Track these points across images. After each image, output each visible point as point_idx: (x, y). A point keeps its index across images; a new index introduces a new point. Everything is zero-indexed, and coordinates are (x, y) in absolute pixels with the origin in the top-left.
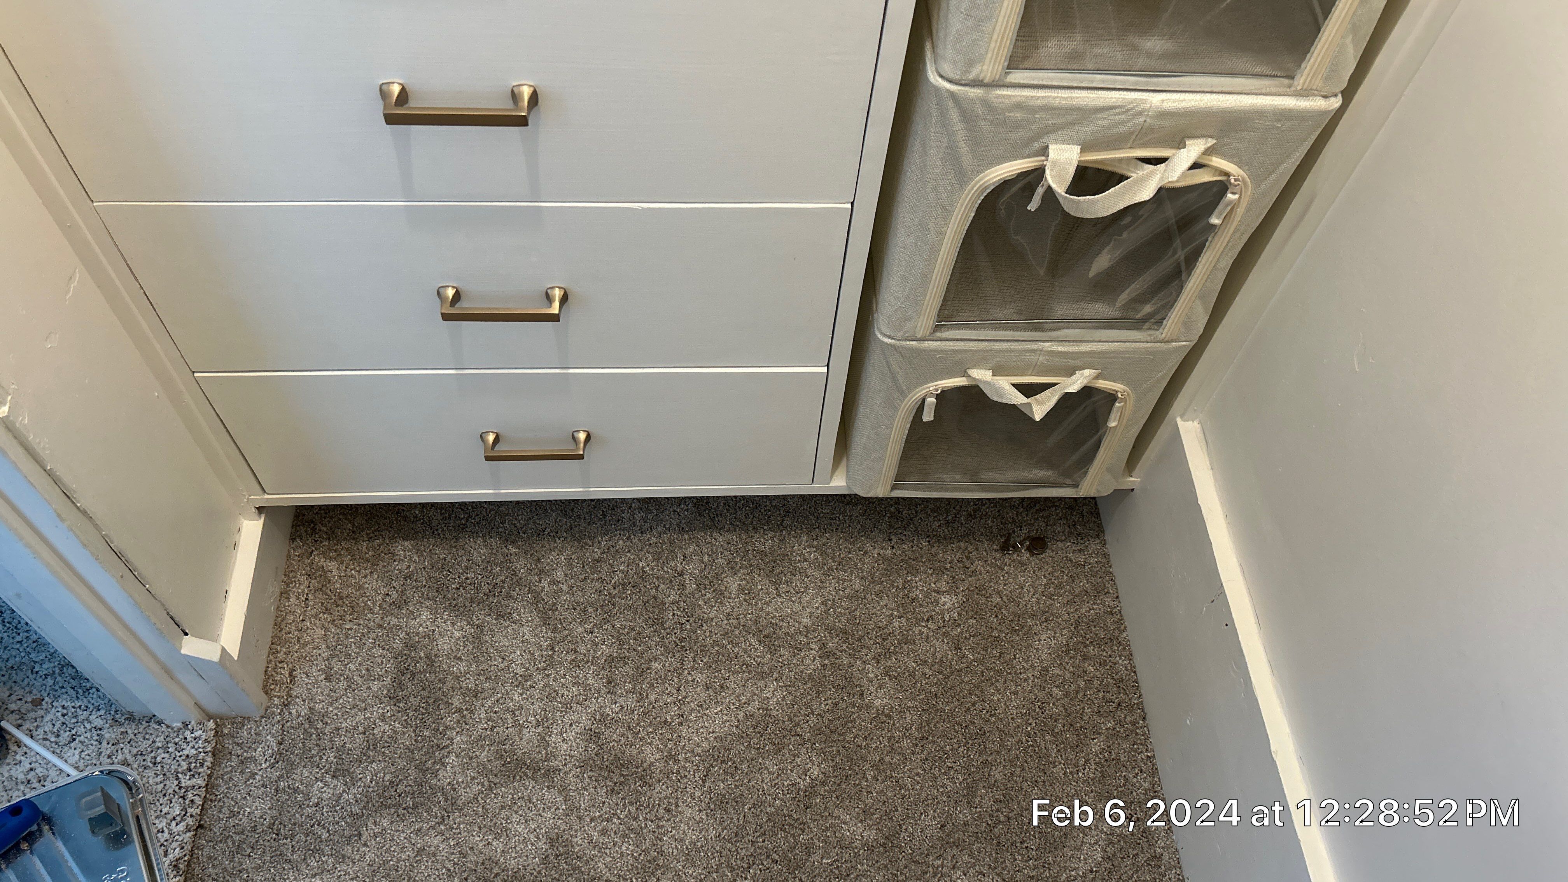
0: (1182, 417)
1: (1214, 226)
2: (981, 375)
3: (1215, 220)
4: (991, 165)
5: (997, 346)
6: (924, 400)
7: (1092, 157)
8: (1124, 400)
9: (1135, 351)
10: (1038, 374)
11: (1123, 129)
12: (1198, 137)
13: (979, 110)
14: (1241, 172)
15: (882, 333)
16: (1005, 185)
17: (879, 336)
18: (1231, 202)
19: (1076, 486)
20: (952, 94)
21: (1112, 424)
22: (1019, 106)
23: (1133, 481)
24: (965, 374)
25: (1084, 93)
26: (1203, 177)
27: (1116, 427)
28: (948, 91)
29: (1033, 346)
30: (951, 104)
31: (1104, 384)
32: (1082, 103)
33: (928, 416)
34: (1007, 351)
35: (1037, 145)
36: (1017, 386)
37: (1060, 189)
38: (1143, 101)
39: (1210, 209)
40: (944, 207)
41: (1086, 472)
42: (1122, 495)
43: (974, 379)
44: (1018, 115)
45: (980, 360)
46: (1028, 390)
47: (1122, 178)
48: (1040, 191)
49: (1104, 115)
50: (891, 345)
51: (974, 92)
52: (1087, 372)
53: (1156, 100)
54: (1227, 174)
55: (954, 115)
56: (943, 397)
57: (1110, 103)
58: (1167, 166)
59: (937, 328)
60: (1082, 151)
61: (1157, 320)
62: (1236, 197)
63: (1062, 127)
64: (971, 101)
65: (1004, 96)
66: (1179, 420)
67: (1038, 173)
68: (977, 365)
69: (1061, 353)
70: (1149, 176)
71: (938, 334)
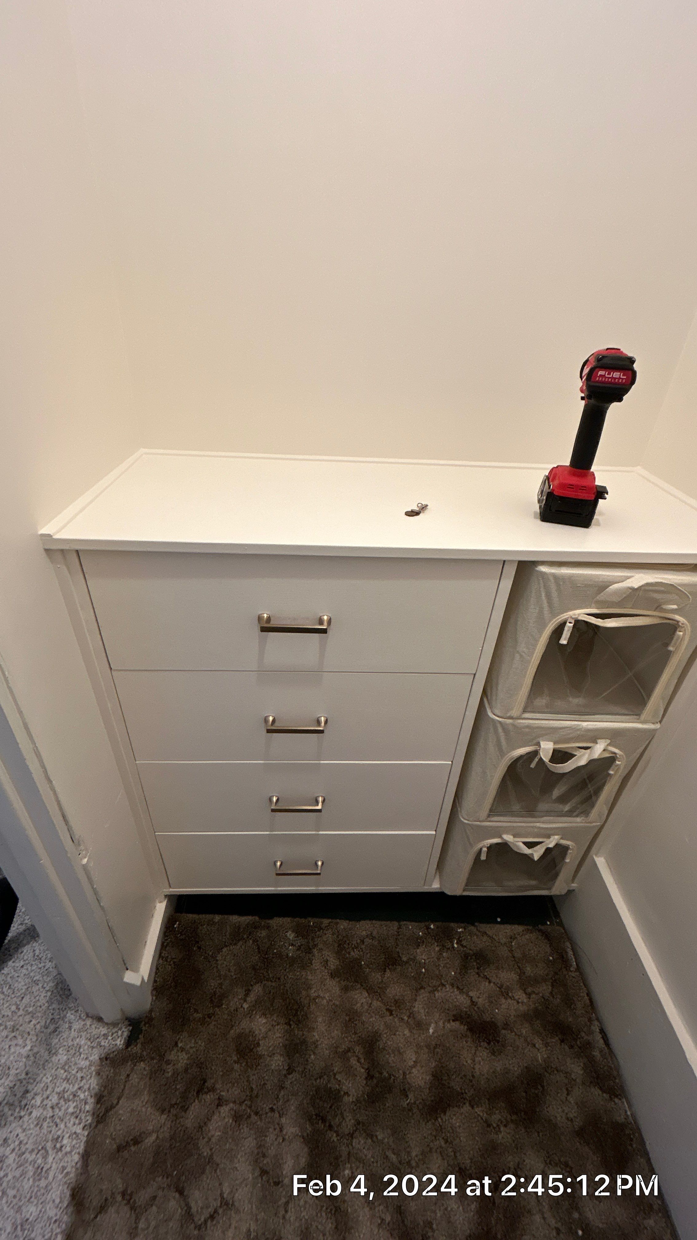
0: (596, 855)
1: (609, 774)
2: (508, 838)
3: (611, 772)
4: (514, 749)
5: (515, 825)
6: (481, 849)
7: (559, 746)
8: (572, 849)
9: (577, 827)
10: (534, 837)
11: (571, 736)
12: (602, 739)
13: (511, 728)
14: (621, 753)
15: (463, 818)
16: (521, 757)
17: (462, 819)
18: (618, 765)
19: (549, 889)
20: (500, 722)
21: (567, 860)
22: (528, 727)
23: (574, 885)
24: (500, 837)
25: (554, 722)
26: (607, 755)
27: (569, 862)
28: (497, 720)
29: (532, 825)
30: (499, 725)
31: (564, 842)
32: (554, 726)
33: (483, 857)
34: (520, 827)
35: (535, 742)
36: (525, 843)
37: (546, 759)
38: (579, 725)
39: (609, 767)
40: (494, 765)
41: (555, 883)
42: (570, 892)
43: (505, 840)
44: (527, 730)
45: (507, 830)
46: (530, 845)
47: (574, 756)
48: (536, 760)
49: (563, 730)
50: (468, 824)
51: (510, 721)
52: (556, 837)
53: (585, 724)
54: (615, 753)
55: (500, 730)
56: (490, 848)
57: (566, 726)
58: (591, 751)
59: (489, 816)
60: (554, 744)
61: (586, 813)
62: (620, 763)
63: (546, 735)
64: (507, 724)
65: (521, 723)
66: (594, 857)
67: (536, 753)
68: (507, 833)
69: (545, 828)
70: (584, 755)
71: (489, 819)
